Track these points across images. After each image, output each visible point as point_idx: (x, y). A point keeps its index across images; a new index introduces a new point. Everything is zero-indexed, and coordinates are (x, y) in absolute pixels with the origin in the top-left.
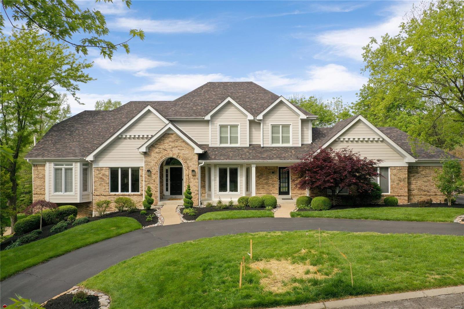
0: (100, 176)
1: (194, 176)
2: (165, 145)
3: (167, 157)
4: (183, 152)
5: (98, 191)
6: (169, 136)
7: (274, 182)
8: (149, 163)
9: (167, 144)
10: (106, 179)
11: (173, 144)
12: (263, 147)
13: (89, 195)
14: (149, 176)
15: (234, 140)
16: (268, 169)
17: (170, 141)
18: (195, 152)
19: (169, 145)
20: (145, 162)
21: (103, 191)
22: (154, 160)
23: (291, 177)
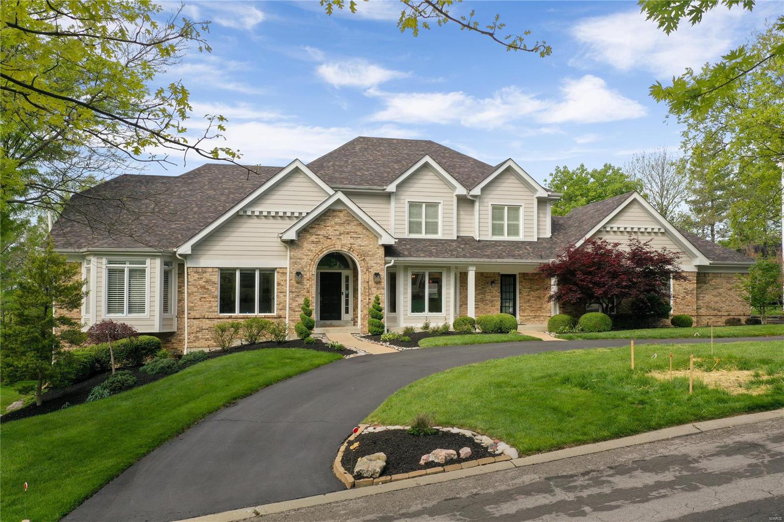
0: (201, 282)
1: (378, 283)
2: (328, 230)
3: (331, 250)
4: (359, 242)
5: (196, 310)
6: (335, 214)
7: (494, 299)
8: (298, 260)
9: (331, 228)
10: (213, 290)
11: (342, 229)
12: (479, 241)
13: (172, 319)
14: (298, 283)
15: (432, 227)
16: (485, 277)
17: (336, 224)
18: (379, 244)
19: (335, 230)
20: (291, 258)
21: (207, 310)
22: (309, 256)
23: (520, 290)
